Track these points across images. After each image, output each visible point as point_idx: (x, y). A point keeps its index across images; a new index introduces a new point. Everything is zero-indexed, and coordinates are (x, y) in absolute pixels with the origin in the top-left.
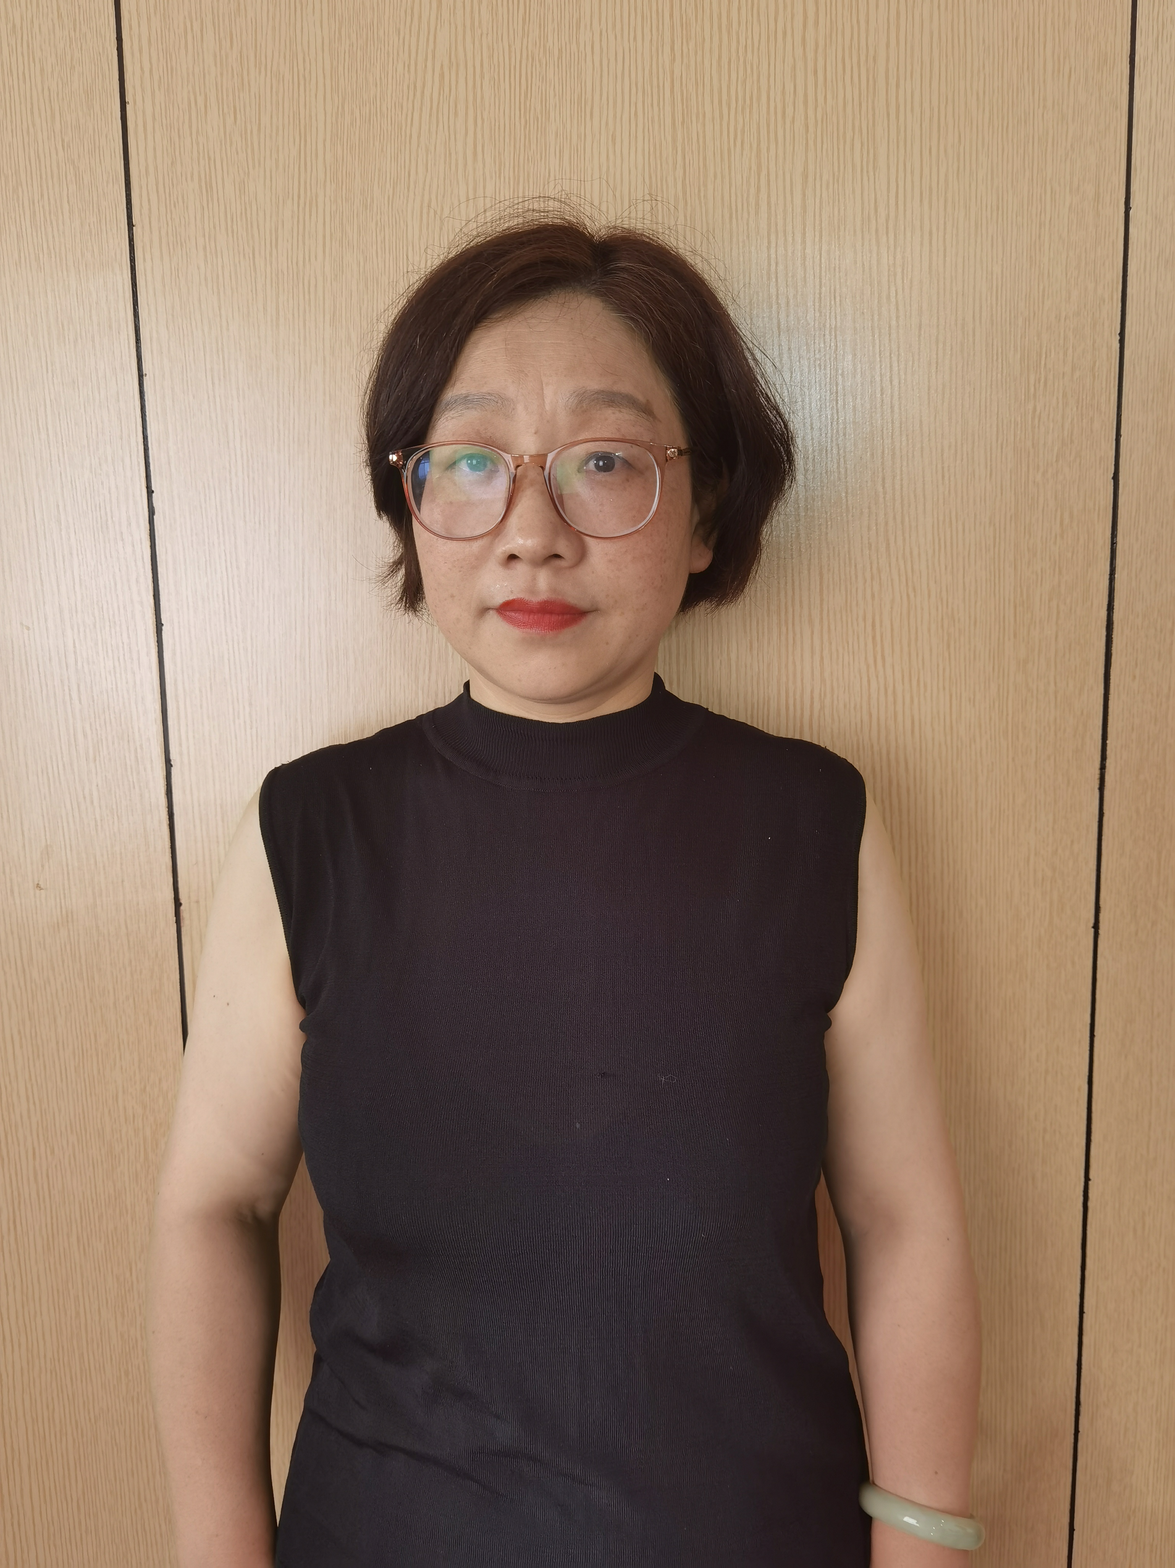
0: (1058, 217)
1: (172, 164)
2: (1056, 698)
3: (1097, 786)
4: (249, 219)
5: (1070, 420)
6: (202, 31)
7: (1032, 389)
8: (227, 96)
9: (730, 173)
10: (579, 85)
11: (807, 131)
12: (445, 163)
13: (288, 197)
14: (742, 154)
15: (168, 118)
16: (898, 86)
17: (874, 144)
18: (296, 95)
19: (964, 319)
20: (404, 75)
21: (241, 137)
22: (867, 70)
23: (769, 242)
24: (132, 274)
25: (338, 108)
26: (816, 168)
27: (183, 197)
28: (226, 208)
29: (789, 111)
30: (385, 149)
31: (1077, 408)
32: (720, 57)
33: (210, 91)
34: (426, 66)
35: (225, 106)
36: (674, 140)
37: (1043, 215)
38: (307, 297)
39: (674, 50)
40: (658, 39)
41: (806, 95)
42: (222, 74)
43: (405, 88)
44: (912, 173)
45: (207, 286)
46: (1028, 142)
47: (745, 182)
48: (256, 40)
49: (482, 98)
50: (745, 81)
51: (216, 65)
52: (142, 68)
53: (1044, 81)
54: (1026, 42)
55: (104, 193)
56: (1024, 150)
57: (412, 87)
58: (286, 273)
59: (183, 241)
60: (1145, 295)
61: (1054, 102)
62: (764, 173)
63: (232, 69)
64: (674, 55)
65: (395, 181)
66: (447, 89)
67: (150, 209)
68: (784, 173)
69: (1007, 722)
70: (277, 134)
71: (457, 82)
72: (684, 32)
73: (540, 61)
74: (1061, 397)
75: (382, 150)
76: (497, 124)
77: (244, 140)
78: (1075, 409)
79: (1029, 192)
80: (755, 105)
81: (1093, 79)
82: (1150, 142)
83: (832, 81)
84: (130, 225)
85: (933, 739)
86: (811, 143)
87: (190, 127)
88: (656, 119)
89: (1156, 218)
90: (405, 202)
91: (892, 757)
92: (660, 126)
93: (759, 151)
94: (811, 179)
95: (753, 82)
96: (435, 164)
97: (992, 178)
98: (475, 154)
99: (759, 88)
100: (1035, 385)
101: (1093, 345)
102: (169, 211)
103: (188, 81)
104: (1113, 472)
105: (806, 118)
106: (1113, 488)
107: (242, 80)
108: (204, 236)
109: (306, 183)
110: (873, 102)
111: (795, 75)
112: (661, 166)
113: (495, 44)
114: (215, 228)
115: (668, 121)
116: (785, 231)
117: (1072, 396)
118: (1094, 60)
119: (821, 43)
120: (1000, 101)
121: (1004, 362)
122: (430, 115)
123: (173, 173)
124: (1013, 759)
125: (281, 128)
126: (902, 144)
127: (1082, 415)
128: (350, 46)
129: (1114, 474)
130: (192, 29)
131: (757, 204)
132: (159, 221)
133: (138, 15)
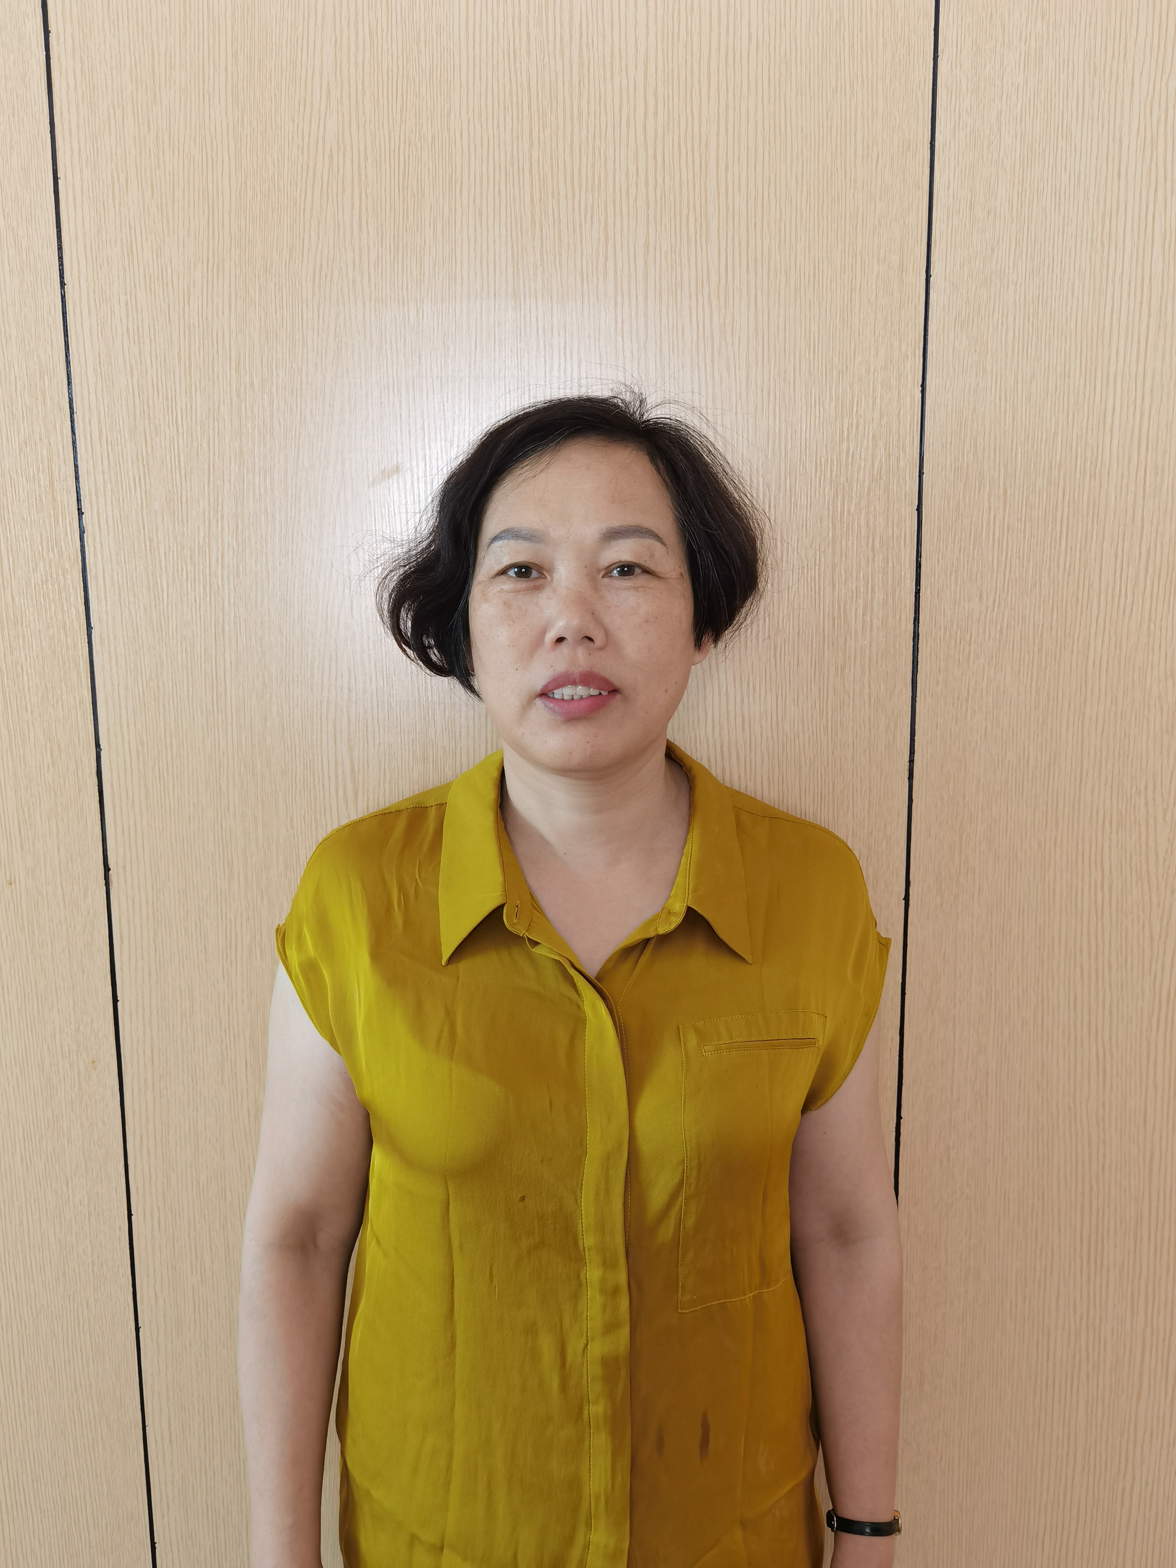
0: (867, 284)
1: (98, 231)
2: (870, 700)
3: (907, 776)
4: (165, 280)
5: (879, 459)
6: (123, 117)
7: (846, 434)
8: (146, 173)
9: (581, 244)
10: (450, 167)
11: (648, 208)
12: (334, 233)
13: (199, 261)
14: (592, 229)
15: (95, 193)
16: (727, 169)
17: (706, 218)
18: (205, 173)
19: (785, 372)
20: (298, 156)
21: (158, 208)
22: (700, 156)
23: (616, 304)
24: (64, 325)
25: (241, 184)
26: (656, 240)
27: (108, 261)
28: (145, 270)
29: (632, 190)
30: (282, 220)
31: (885, 449)
32: (572, 143)
33: (130, 168)
34: (317, 149)
35: (144, 182)
36: (533, 216)
37: (854, 281)
38: (215, 347)
39: (532, 135)
40: (518, 128)
41: (647, 177)
42: (141, 155)
43: (300, 168)
44: (740, 245)
45: (129, 337)
46: (841, 219)
47: (594, 251)
48: (170, 125)
49: (366, 177)
50: (594, 164)
51: (135, 147)
52: (72, 149)
53: (855, 165)
54: (839, 131)
55: (39, 256)
56: (838, 225)
57: (305, 167)
58: (197, 327)
59: (108, 297)
60: (943, 352)
61: (863, 184)
62: (611, 243)
63: (150, 150)
64: (532, 141)
65: (291, 247)
66: (335, 169)
67: (79, 271)
68: (628, 244)
69: (827, 720)
70: (189, 207)
71: (344, 163)
72: (541, 121)
73: (416, 146)
74: (870, 440)
75: (280, 222)
76: (379, 200)
77: (160, 212)
78: (883, 450)
79: (841, 262)
80: (603, 185)
81: (898, 163)
82: (948, 219)
83: (670, 165)
84: (63, 284)
85: (761, 734)
86: (651, 218)
87: (114, 200)
88: (517, 196)
89: (953, 283)
90: (300, 266)
91: (725, 749)
92: (520, 203)
93: (606, 225)
94: (651, 251)
95: (601, 165)
96: (325, 234)
97: (809, 251)
98: (360, 225)
99: (606, 171)
100: (848, 429)
101: (898, 395)
102: (95, 273)
103: (111, 161)
104: (917, 504)
105: (647, 197)
106: (916, 518)
107: (158, 159)
108: (126, 294)
109: (214, 249)
110: (706, 184)
111: (637, 160)
112: (522, 237)
113: (377, 130)
114: (135, 286)
115: (528, 199)
116: (629, 294)
117: (880, 438)
118: (899, 146)
119: (660, 132)
120: (816, 183)
121: (821, 408)
122: (321, 192)
123: (99, 239)
124: (833, 753)
125: (192, 201)
126: (730, 220)
127: (889, 455)
128: (251, 130)
129: (918, 506)
130: (115, 116)
131: (606, 272)
132: (87, 280)
133: (68, 103)
